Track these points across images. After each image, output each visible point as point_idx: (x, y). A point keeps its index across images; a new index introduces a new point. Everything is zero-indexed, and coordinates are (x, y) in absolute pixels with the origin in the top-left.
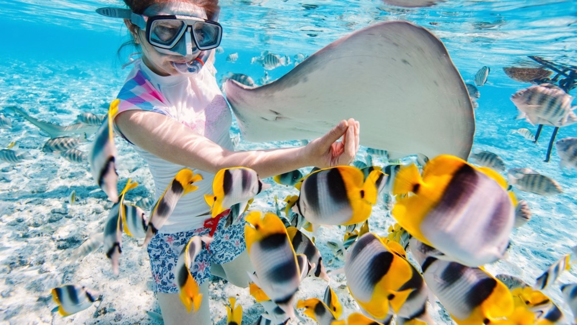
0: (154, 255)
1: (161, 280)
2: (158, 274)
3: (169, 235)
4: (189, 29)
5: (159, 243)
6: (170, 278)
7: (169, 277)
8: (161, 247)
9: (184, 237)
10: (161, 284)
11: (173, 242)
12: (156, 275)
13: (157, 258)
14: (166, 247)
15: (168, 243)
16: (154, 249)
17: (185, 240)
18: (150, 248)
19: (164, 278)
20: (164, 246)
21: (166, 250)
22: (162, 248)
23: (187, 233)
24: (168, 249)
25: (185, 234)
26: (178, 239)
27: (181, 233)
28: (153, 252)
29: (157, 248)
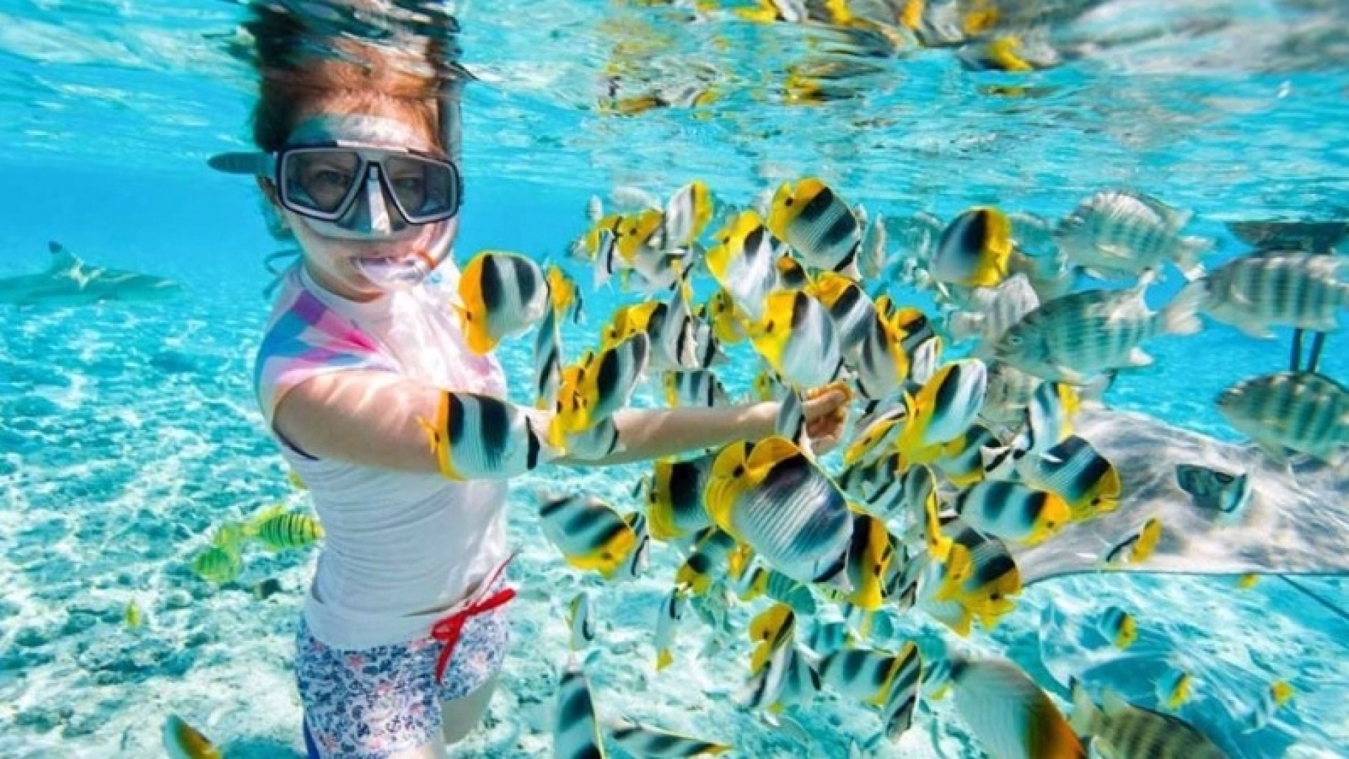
0: (317, 694)
1: (339, 744)
2: (331, 733)
3: (354, 653)
4: (374, 171)
5: (328, 669)
6: (360, 735)
7: (356, 735)
8: (334, 676)
9: (388, 657)
10: (341, 751)
11: (362, 666)
12: (325, 736)
13: (325, 698)
14: (348, 677)
15: (352, 668)
16: (317, 680)
17: (389, 663)
18: (306, 679)
19: (346, 738)
20: (342, 675)
21: (347, 682)
22: (337, 679)
23: (395, 647)
24: (351, 681)
25: (390, 651)
26: (374, 659)
27: (382, 648)
28: (314, 687)
29: (327, 678)
